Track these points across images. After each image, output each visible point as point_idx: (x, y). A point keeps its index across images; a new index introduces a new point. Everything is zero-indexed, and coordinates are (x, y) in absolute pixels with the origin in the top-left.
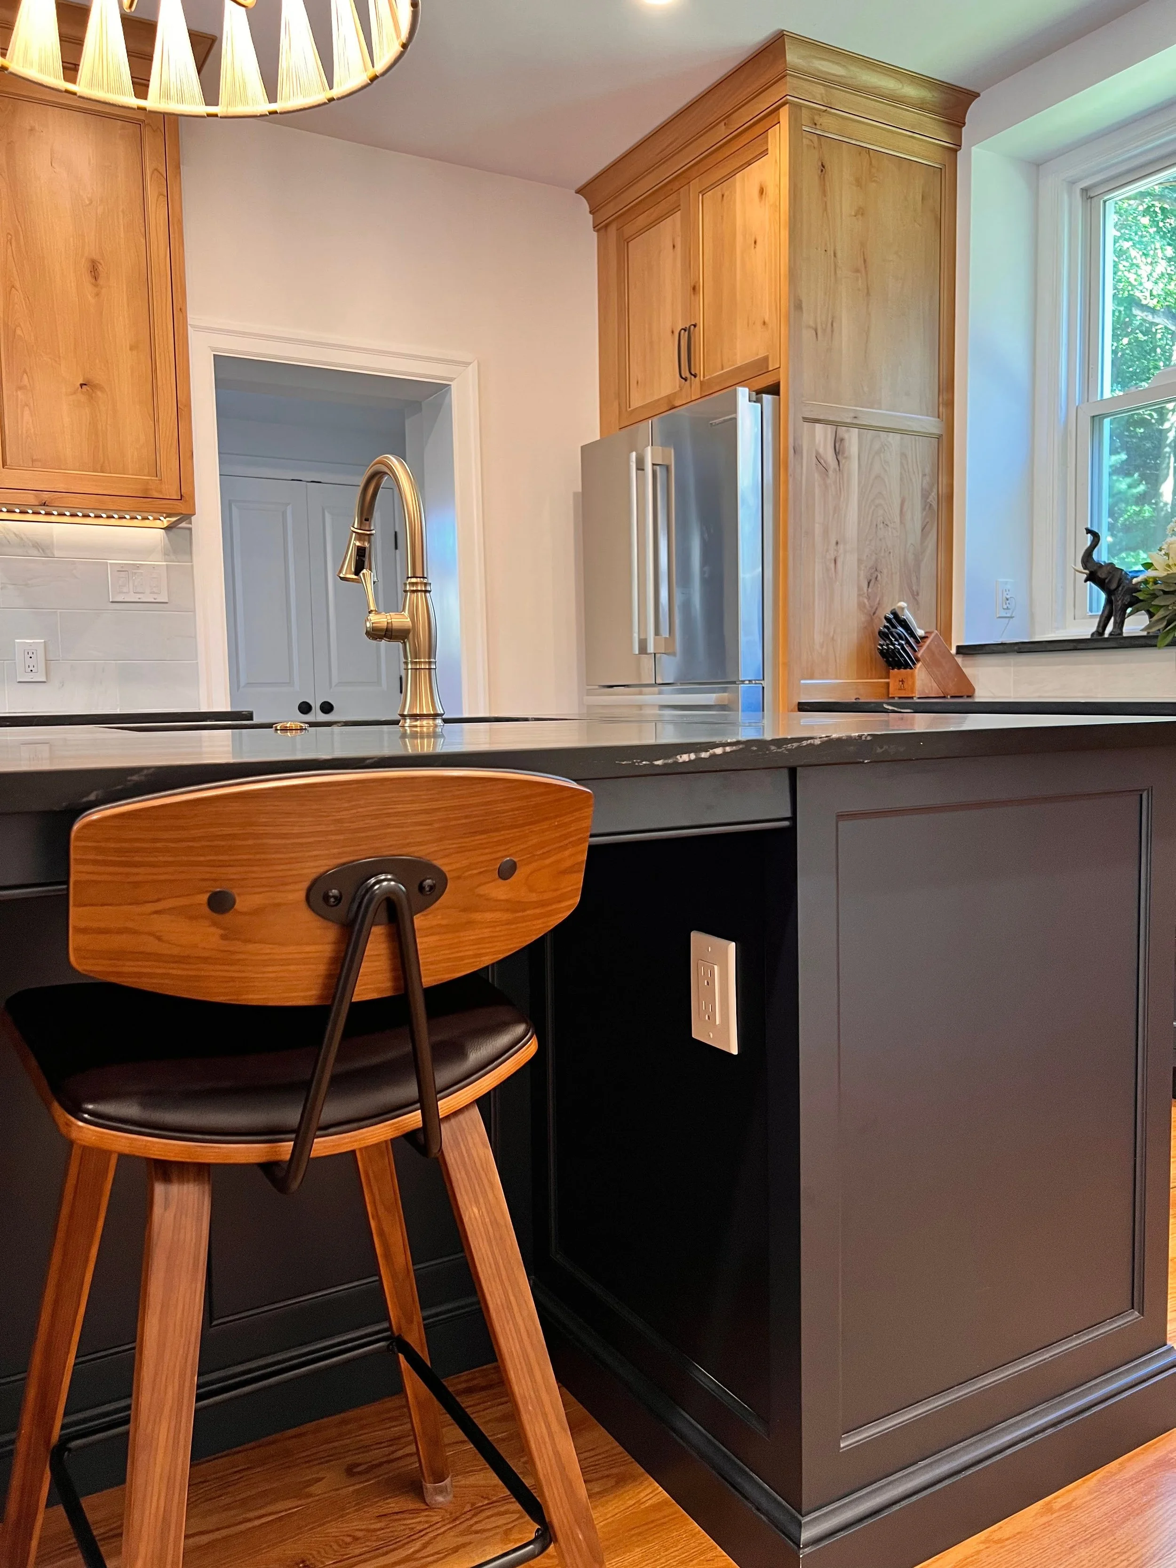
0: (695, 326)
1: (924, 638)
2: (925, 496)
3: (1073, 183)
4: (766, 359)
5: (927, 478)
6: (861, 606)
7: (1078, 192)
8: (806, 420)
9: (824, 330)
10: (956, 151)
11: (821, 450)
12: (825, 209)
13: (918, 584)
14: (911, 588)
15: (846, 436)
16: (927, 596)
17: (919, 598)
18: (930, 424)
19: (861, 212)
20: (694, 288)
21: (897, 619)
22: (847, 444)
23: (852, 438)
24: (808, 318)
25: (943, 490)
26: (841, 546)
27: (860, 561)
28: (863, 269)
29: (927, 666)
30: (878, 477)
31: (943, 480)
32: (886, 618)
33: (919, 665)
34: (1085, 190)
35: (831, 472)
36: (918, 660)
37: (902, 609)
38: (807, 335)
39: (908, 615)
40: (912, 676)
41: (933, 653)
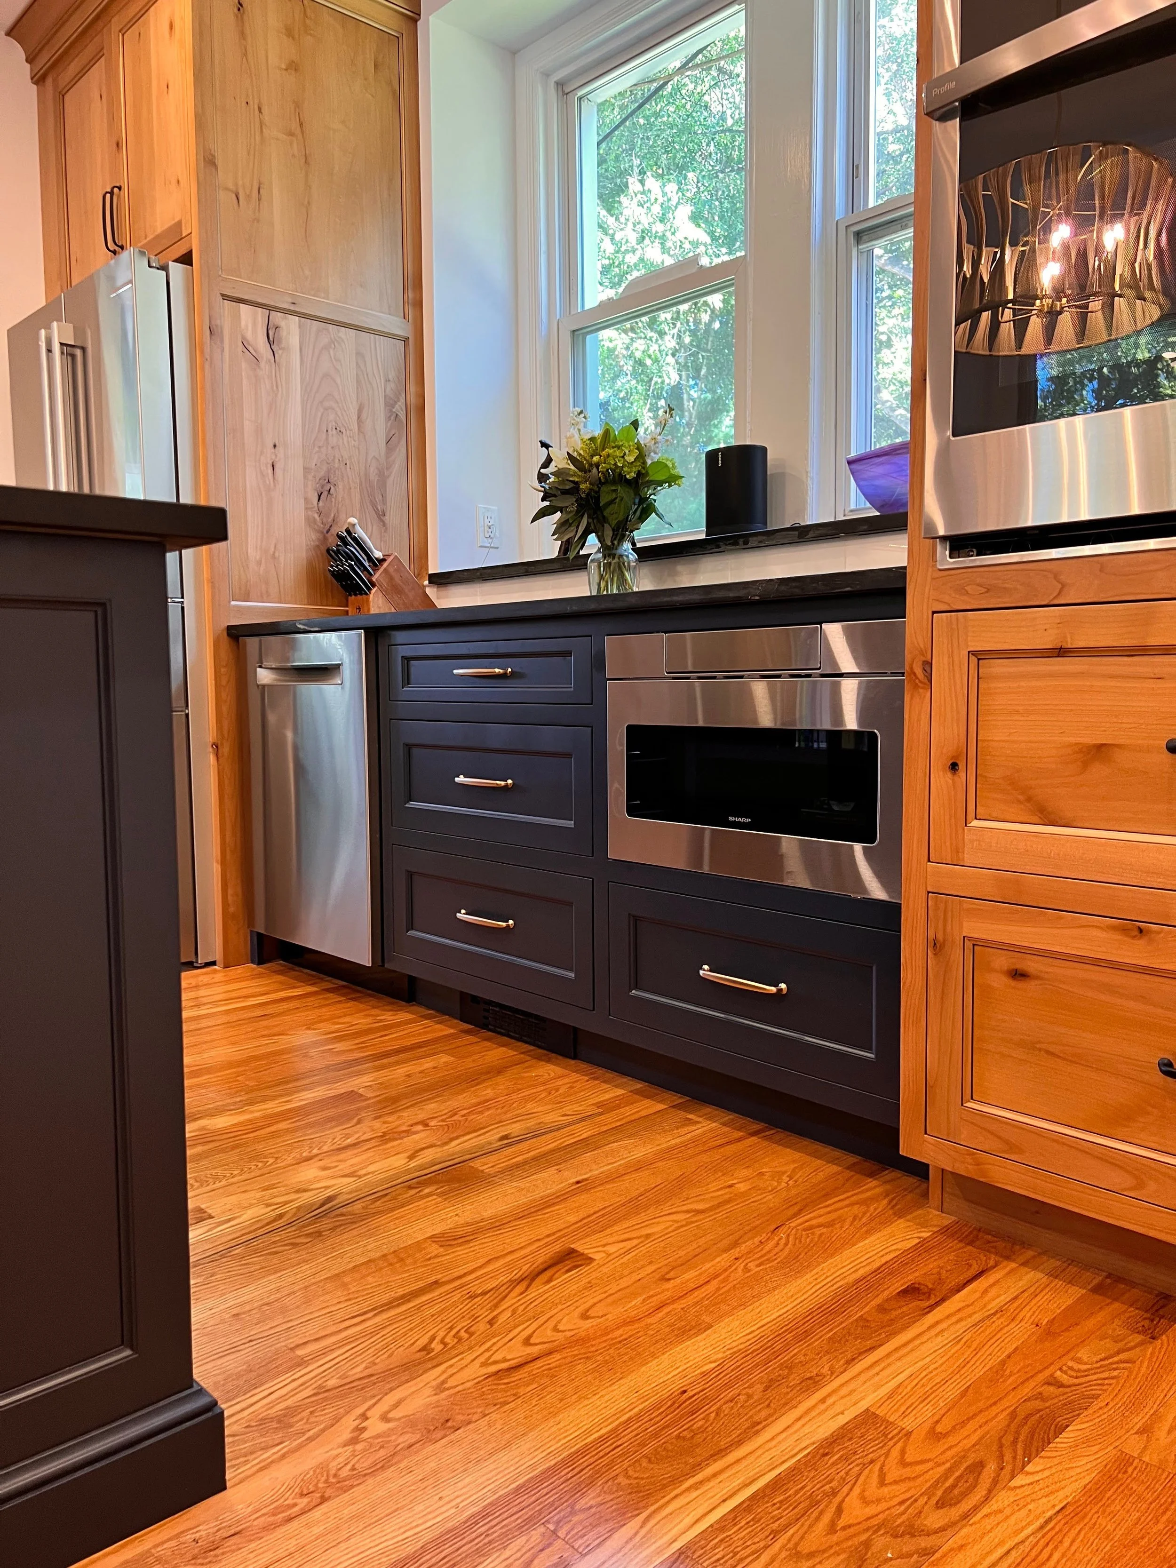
0: (120, 188)
1: (382, 561)
2: (390, 404)
3: (547, 75)
4: (179, 224)
5: (392, 385)
6: (310, 521)
7: (552, 86)
8: (225, 297)
9: (249, 197)
10: (415, 21)
11: (249, 335)
12: (245, 54)
13: (384, 502)
14: (374, 506)
15: (283, 324)
16: (397, 517)
17: (386, 519)
19: (293, 67)
20: (118, 145)
21: (348, 537)
22: (283, 333)
23: (290, 327)
24: (225, 177)
25: (412, 399)
26: (280, 450)
27: (306, 470)
28: (298, 131)
29: (385, 592)
30: (326, 375)
31: (413, 389)
32: (338, 535)
33: (374, 590)
34: (560, 84)
35: (263, 364)
36: (374, 585)
37: (354, 525)
38: (225, 198)
39: (360, 532)
40: (368, 601)
41: (391, 578)
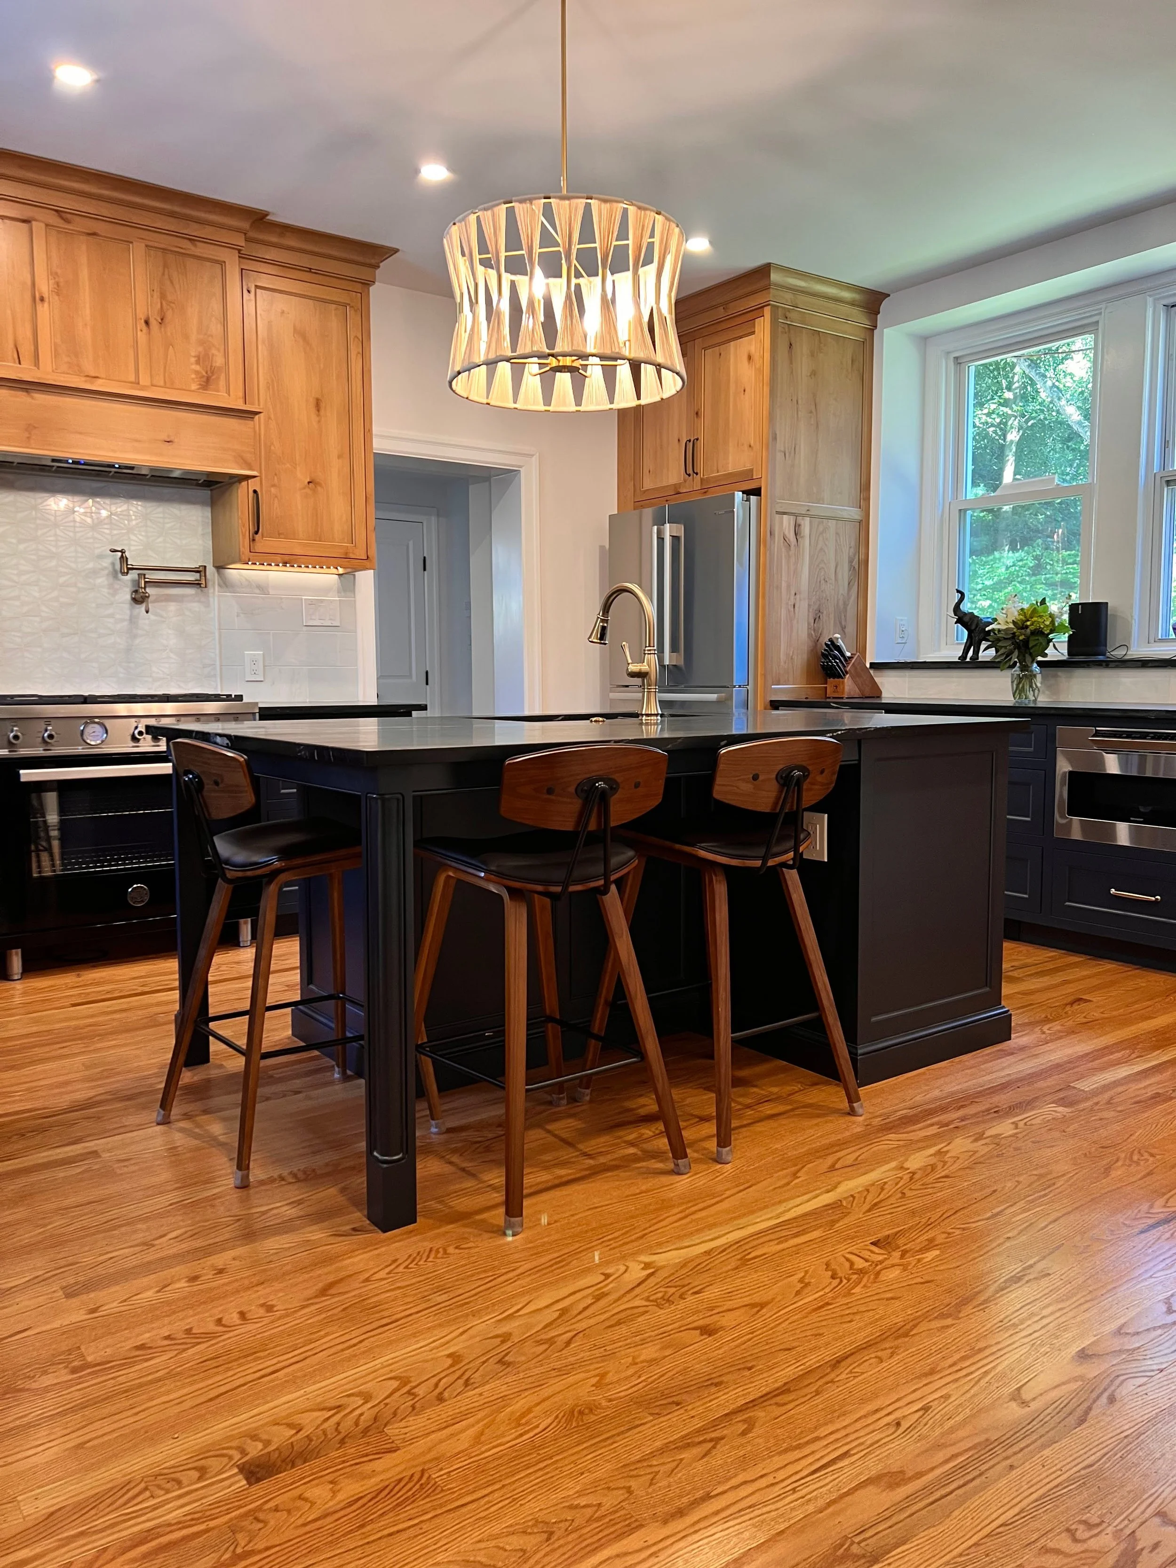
0: (697, 439)
1: (849, 658)
2: (851, 561)
3: (948, 353)
4: (751, 470)
5: (852, 550)
6: (809, 635)
7: (952, 359)
8: (778, 513)
9: (790, 453)
10: (873, 330)
11: (786, 533)
12: (792, 372)
13: (846, 620)
14: (841, 623)
15: (802, 523)
16: (851, 629)
17: (846, 630)
18: (854, 513)
19: (813, 373)
20: (697, 413)
21: (833, 645)
22: (802, 527)
23: (806, 524)
24: (780, 445)
25: (862, 557)
26: (798, 596)
27: (809, 605)
28: (814, 411)
29: (852, 677)
30: (821, 549)
31: (862, 550)
32: (826, 644)
33: (847, 676)
34: (956, 358)
35: (792, 547)
36: (847, 673)
37: (837, 639)
38: (779, 456)
39: (840, 643)
40: (843, 683)
41: (856, 669)
